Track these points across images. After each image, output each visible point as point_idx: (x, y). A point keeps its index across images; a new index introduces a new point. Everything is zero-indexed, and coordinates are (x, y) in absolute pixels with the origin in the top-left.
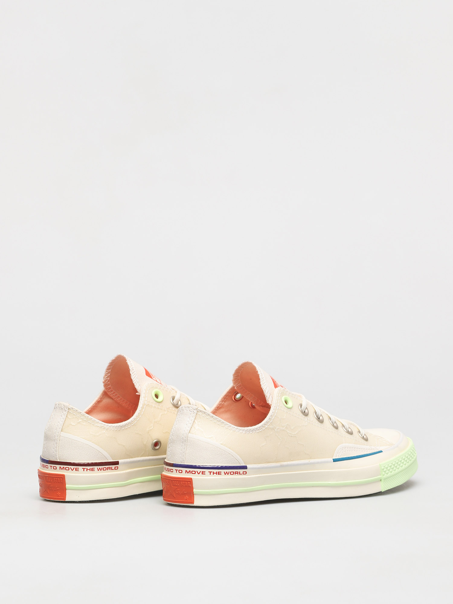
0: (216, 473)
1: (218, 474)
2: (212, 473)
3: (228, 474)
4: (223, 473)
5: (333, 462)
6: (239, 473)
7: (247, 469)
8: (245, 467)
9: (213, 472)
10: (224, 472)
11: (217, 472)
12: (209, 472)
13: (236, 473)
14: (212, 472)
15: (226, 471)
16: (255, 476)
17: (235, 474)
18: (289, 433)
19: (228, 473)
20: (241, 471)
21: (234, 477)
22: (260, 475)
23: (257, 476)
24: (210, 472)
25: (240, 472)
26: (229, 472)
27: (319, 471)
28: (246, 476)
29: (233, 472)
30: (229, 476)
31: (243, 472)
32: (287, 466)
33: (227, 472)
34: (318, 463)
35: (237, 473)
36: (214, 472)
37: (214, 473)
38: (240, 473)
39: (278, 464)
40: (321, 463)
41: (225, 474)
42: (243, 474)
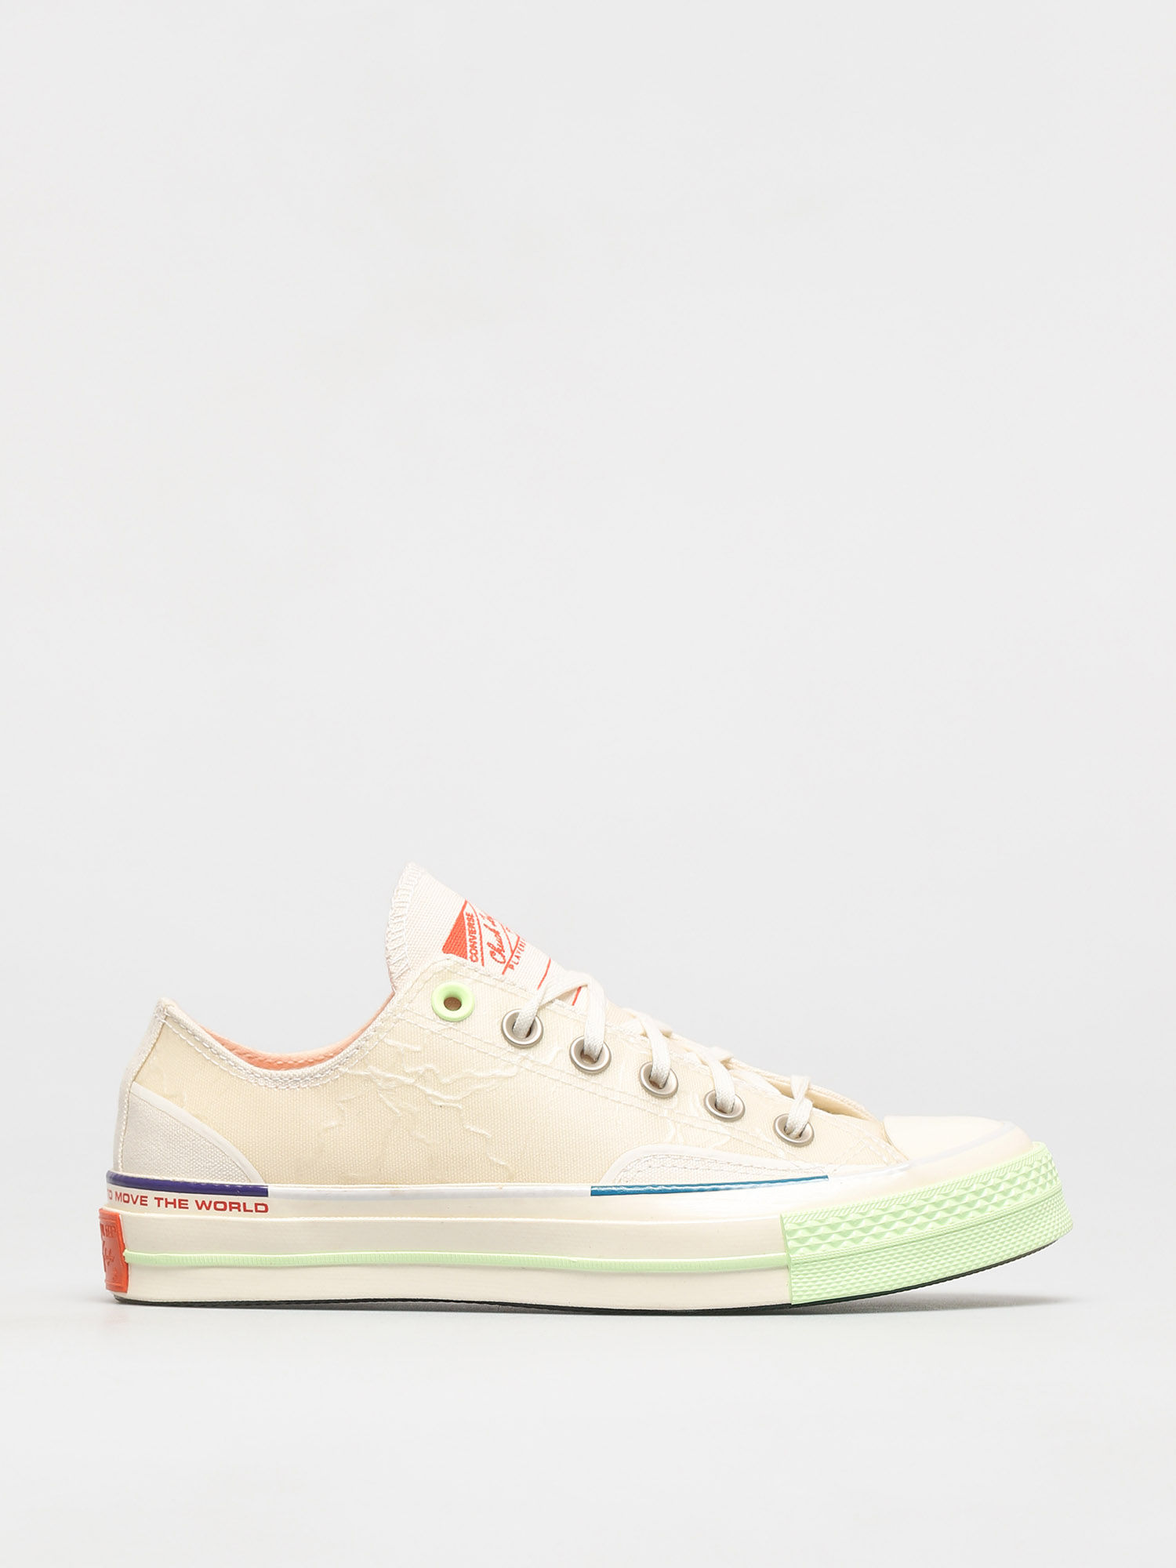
0: (174, 1203)
1: (180, 1207)
2: (163, 1203)
3: (208, 1208)
4: (192, 1205)
5: (592, 1195)
6: (242, 1208)
7: (267, 1196)
8: (262, 1192)
9: (166, 1199)
10: (196, 1201)
11: (175, 1200)
12: (156, 1198)
13: (233, 1205)
14: (162, 1199)
15: (201, 1197)
16: (301, 1219)
17: (231, 1210)
18: (429, 1095)
19: (207, 1205)
20: (250, 1201)
21: (225, 1218)
22: (316, 1219)
23: (307, 1219)
24: (159, 1199)
25: (244, 1204)
26: (211, 1202)
27: (539, 1220)
28: (266, 1217)
29: (225, 1203)
30: (212, 1215)
31: (256, 1205)
32: (417, 1196)
33: (204, 1202)
34: (533, 1194)
35: (237, 1206)
36: (169, 1201)
37: (167, 1203)
38: (247, 1208)
39: (386, 1189)
40: (545, 1195)
41: (200, 1208)
42: (257, 1211)
